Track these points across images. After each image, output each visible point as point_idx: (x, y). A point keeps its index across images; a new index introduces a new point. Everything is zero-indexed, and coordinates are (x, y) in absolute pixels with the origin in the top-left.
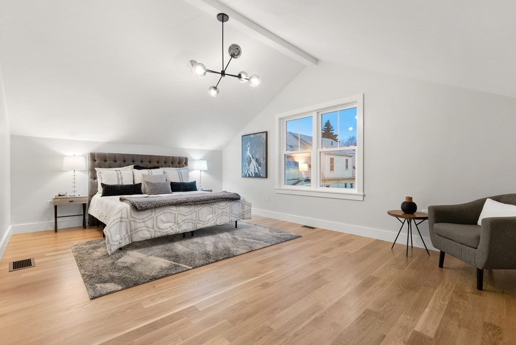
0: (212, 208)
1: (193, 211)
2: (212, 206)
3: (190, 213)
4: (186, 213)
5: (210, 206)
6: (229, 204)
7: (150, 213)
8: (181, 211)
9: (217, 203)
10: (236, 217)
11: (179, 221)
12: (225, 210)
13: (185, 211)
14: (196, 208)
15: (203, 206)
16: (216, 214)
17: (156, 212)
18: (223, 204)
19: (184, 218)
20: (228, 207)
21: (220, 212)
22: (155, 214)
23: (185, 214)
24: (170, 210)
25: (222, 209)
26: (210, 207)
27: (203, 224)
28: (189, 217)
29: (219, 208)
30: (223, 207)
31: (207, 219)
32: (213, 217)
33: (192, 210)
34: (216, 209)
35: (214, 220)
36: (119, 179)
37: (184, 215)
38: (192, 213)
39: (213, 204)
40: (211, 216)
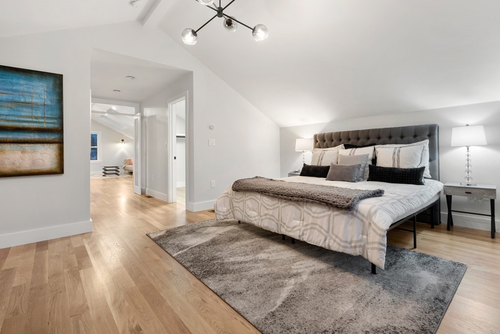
0: (300, 210)
1: (276, 206)
2: (300, 207)
3: (273, 207)
4: (268, 205)
5: (298, 206)
6: (329, 213)
7: (242, 196)
8: (263, 202)
9: (308, 205)
10: (340, 245)
11: (261, 213)
12: (319, 221)
13: (267, 203)
14: (280, 203)
15: (287, 204)
16: (305, 223)
17: (246, 196)
18: (316, 209)
19: (266, 212)
20: (326, 219)
21: (310, 222)
22: (245, 198)
23: (268, 207)
24: (255, 197)
25: (313, 217)
26: (298, 208)
27: (286, 230)
28: (271, 212)
29: (310, 214)
30: (316, 215)
31: (291, 225)
32: (299, 225)
33: (274, 205)
34: (305, 214)
35: (300, 230)
36: (319, 160)
37: (266, 208)
38: (274, 209)
39: (301, 203)
40: (298, 222)
